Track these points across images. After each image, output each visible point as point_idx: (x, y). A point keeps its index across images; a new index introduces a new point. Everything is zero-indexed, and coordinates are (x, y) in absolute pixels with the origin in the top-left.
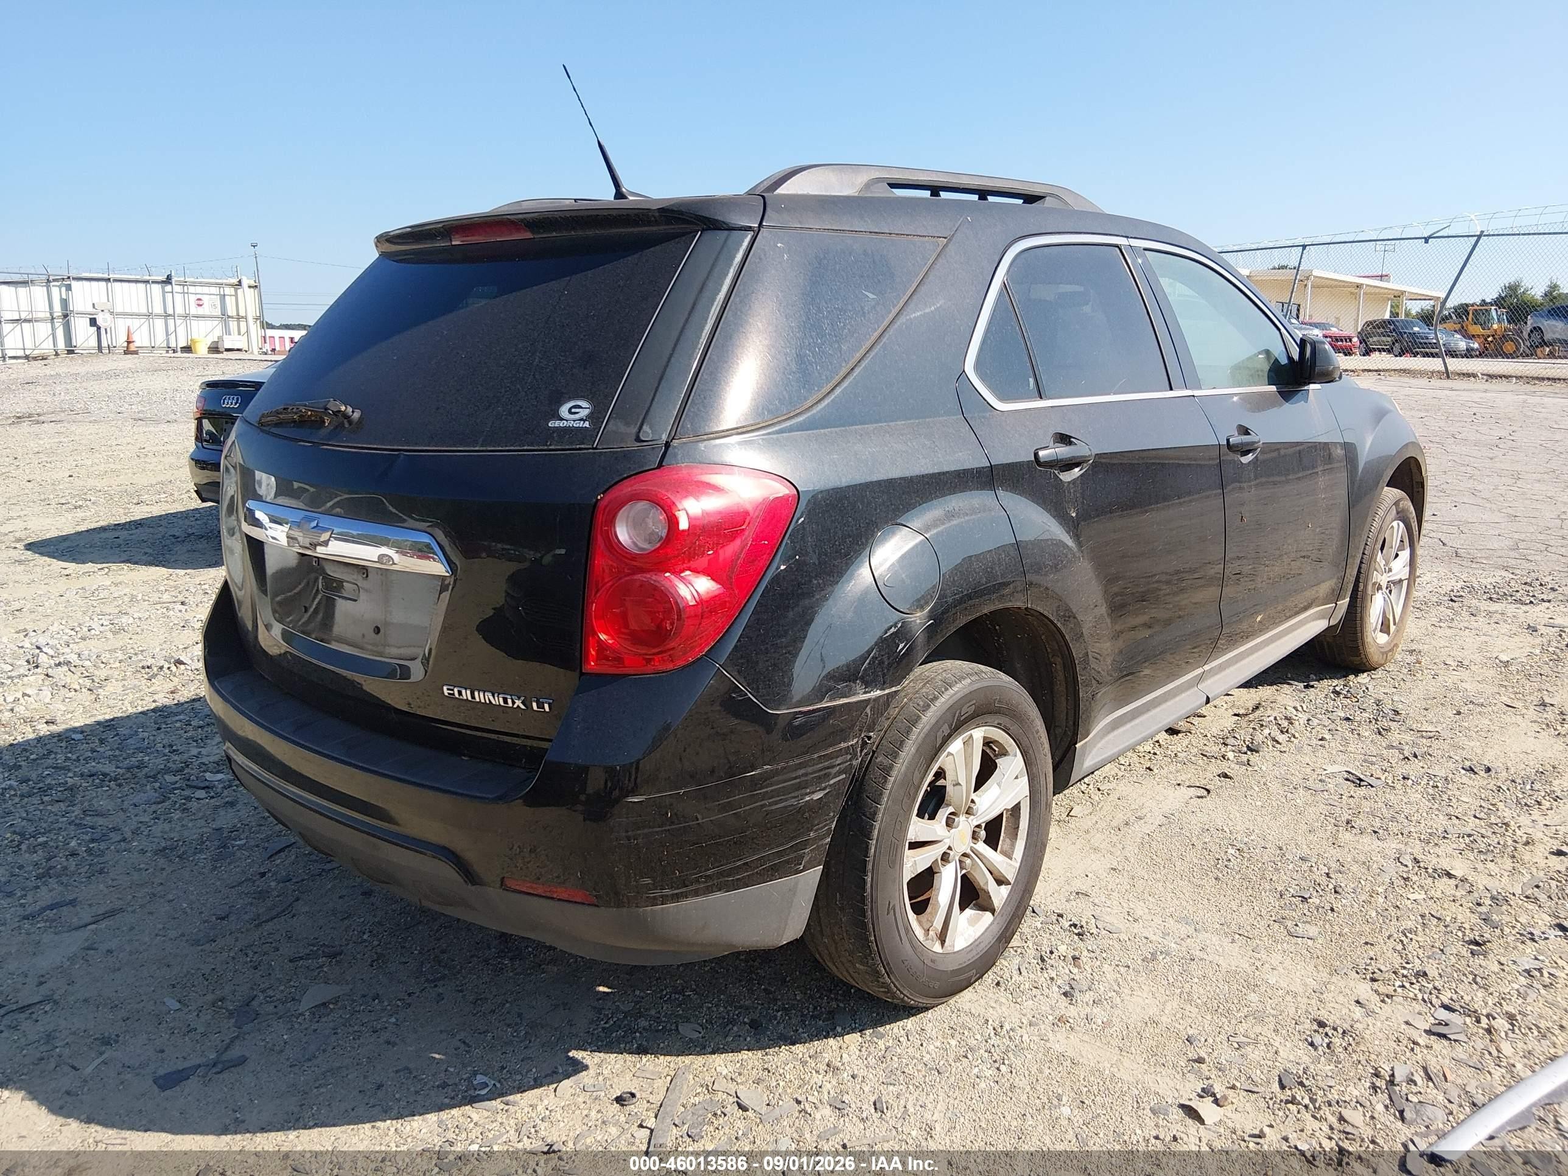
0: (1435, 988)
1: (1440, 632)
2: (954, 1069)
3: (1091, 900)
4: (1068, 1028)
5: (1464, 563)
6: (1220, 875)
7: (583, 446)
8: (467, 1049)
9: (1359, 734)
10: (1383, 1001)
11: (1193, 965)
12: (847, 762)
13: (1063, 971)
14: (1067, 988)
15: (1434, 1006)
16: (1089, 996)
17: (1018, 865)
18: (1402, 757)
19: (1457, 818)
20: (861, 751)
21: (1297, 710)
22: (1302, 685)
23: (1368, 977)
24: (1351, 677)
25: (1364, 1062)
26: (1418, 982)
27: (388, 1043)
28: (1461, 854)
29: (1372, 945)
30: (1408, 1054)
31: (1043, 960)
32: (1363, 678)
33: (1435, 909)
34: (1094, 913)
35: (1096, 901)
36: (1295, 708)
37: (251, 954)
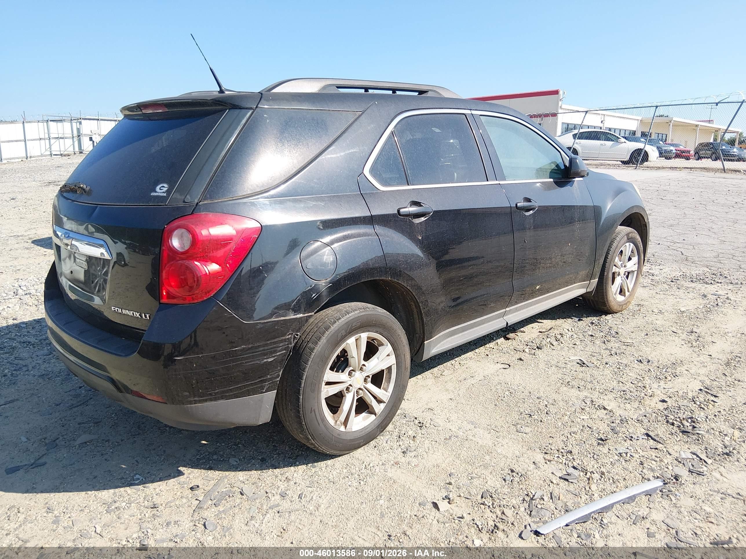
0: (573, 459)
1: (658, 296)
2: (340, 482)
3: (433, 412)
4: (398, 467)
5: (688, 264)
6: (498, 404)
7: (162, 204)
8: (137, 464)
9: (594, 343)
10: (546, 463)
11: (466, 442)
12: (286, 345)
13: (406, 442)
14: (405, 450)
15: (568, 466)
16: (413, 454)
17: (390, 395)
18: (610, 354)
19: (622, 383)
20: (294, 341)
21: (569, 331)
22: (577, 319)
23: (544, 452)
24: (603, 316)
25: (524, 489)
26: (566, 455)
27: (106, 460)
28: (615, 399)
29: (553, 438)
30: (547, 487)
31: (399, 437)
32: (609, 317)
33: (591, 423)
34: (431, 418)
35: (436, 413)
36: (568, 330)
37: (63, 420)
